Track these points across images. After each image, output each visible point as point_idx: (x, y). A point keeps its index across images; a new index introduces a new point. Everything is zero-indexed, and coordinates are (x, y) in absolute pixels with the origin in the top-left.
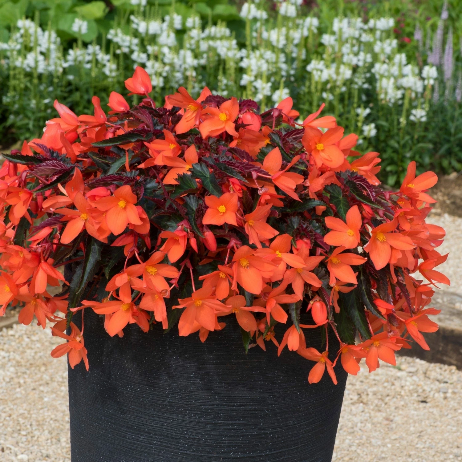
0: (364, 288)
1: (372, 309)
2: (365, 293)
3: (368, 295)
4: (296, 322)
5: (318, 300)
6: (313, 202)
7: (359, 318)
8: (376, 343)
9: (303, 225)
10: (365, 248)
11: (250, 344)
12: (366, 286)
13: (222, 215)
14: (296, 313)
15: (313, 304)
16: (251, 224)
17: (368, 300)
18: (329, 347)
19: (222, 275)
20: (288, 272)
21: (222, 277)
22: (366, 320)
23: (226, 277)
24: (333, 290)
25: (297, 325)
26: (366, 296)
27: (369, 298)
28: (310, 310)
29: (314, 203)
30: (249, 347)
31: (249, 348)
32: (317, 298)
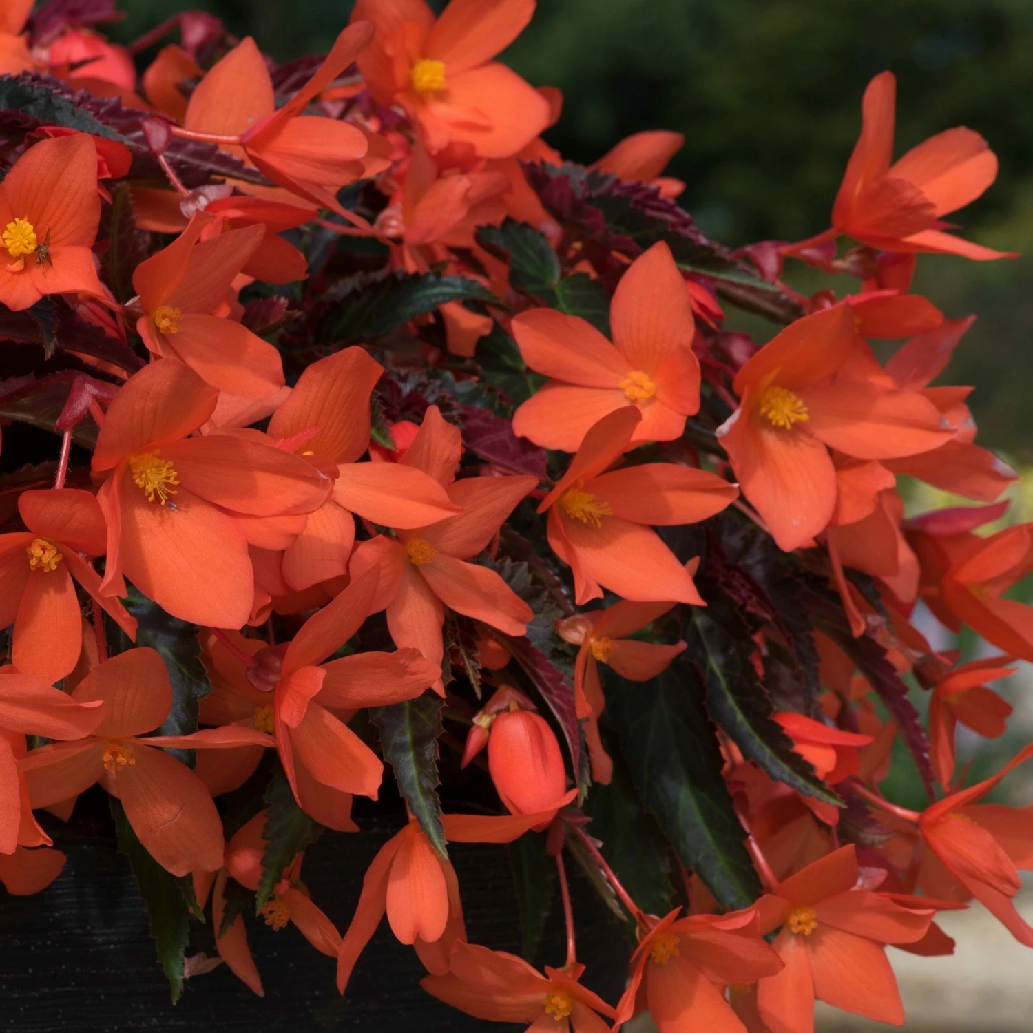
0: (715, 663)
1: (766, 754)
2: (723, 684)
3: (736, 690)
4: (422, 805)
5: (513, 706)
6: (433, 286)
7: (698, 818)
8: (803, 917)
9: (401, 385)
10: (725, 437)
11: (189, 953)
12: (724, 651)
13: (20, 272)
14: (420, 761)
15: (490, 729)
16: (164, 323)
17: (740, 717)
18: (577, 943)
19: (44, 555)
20: (369, 552)
21: (40, 569)
22: (737, 820)
23: (65, 563)
24: (580, 658)
25: (428, 819)
26: (731, 701)
27: (746, 708)
28: (483, 753)
29: (437, 290)
30: (183, 969)
31: (187, 973)
32: (509, 697)
